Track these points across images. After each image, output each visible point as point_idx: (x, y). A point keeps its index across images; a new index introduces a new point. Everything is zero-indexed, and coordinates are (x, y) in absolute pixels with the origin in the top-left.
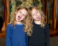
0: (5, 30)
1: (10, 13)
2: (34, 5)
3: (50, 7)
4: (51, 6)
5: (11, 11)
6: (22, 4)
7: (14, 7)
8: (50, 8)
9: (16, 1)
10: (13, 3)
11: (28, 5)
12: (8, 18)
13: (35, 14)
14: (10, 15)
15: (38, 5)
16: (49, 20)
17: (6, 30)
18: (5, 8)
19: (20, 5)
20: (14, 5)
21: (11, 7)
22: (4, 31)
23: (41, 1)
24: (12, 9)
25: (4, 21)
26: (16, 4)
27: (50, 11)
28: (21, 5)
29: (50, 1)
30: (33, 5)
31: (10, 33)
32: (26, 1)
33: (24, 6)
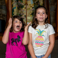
9: (18, 5)
10: (15, 7)
19: (21, 8)
20: (16, 9)
24: (14, 13)
30: (34, 8)
32: (28, 5)
33: (25, 10)
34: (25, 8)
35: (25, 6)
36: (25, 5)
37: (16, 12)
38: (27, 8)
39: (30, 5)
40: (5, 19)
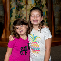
0: (5, 38)
1: (11, 18)
6: (23, 8)
7: (15, 12)
9: (17, 5)
10: (13, 7)
12: (8, 24)
14: (11, 21)
19: (21, 9)
23: (46, 4)
24: (12, 14)
26: (17, 8)
29: (60, 4)
32: (28, 5)
33: (26, 10)
34: (26, 9)
35: (25, 7)
36: (25, 5)
37: (15, 13)
38: (28, 9)
39: (31, 4)
40: (2, 21)
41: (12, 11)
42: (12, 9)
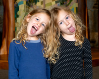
0: (6, 53)
1: (15, 20)
2: (61, 4)
3: (94, 7)
4: (95, 4)
5: (18, 16)
6: (39, 1)
8: (93, 10)
11: (51, 3)
12: (11, 30)
13: (65, 21)
14: (16, 25)
15: (69, 4)
16: (92, 32)
17: (8, 54)
18: (6, 10)
20: (23, 5)
21: (16, 9)
22: (4, 55)
25: (5, 37)
26: (27, 3)
27: (94, 14)
28: (36, 4)
30: (59, 3)
31: (16, 58)
37: (24, 10)
38: (46, 3)
41: (18, 7)
42: (17, 5)
